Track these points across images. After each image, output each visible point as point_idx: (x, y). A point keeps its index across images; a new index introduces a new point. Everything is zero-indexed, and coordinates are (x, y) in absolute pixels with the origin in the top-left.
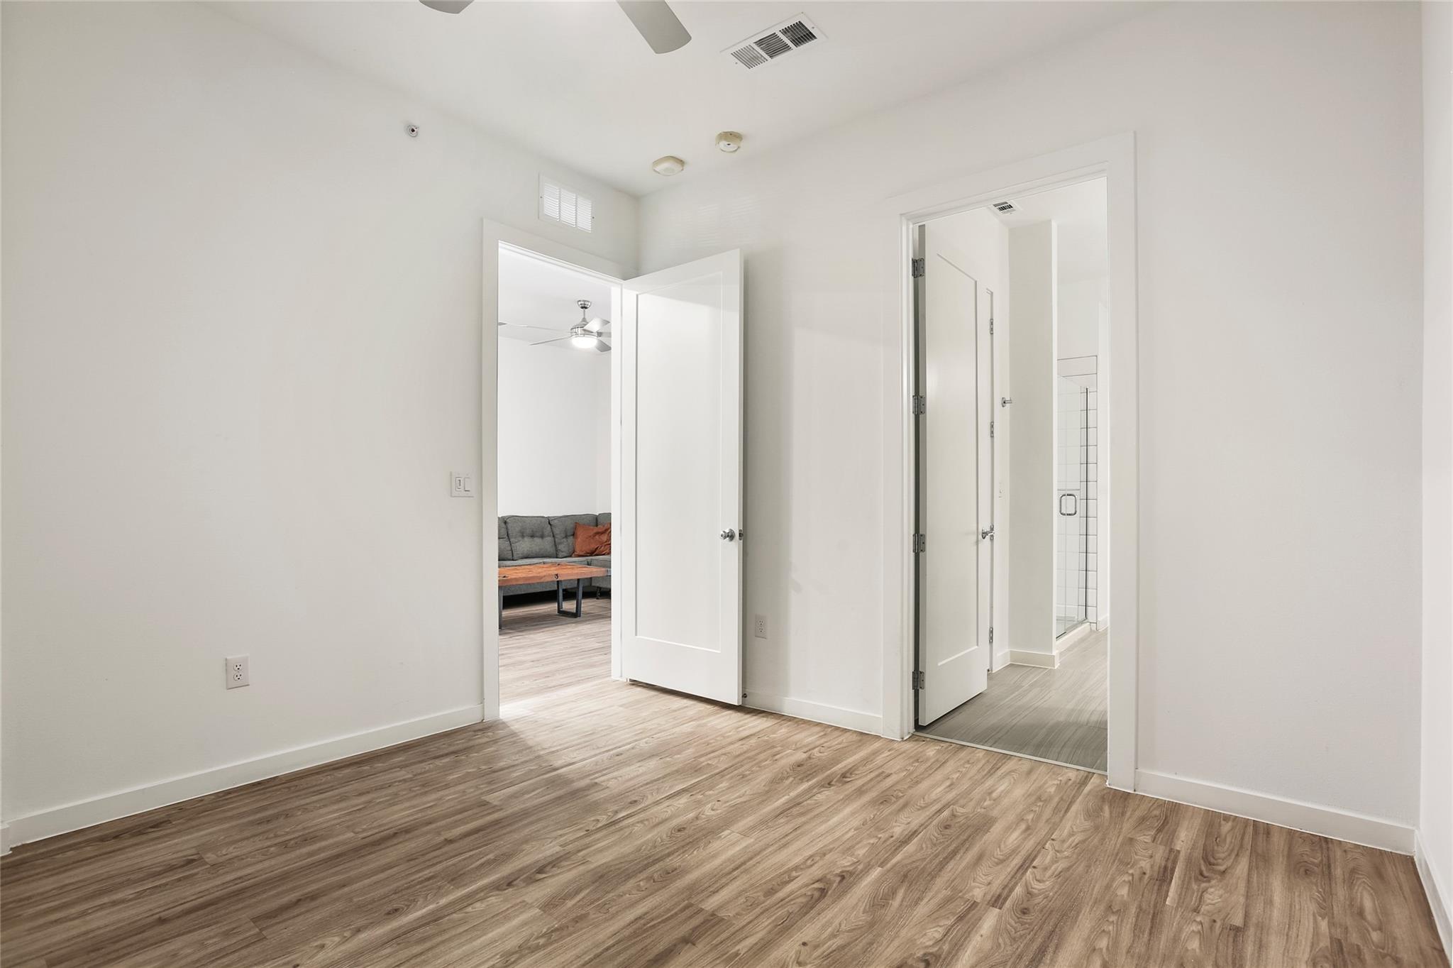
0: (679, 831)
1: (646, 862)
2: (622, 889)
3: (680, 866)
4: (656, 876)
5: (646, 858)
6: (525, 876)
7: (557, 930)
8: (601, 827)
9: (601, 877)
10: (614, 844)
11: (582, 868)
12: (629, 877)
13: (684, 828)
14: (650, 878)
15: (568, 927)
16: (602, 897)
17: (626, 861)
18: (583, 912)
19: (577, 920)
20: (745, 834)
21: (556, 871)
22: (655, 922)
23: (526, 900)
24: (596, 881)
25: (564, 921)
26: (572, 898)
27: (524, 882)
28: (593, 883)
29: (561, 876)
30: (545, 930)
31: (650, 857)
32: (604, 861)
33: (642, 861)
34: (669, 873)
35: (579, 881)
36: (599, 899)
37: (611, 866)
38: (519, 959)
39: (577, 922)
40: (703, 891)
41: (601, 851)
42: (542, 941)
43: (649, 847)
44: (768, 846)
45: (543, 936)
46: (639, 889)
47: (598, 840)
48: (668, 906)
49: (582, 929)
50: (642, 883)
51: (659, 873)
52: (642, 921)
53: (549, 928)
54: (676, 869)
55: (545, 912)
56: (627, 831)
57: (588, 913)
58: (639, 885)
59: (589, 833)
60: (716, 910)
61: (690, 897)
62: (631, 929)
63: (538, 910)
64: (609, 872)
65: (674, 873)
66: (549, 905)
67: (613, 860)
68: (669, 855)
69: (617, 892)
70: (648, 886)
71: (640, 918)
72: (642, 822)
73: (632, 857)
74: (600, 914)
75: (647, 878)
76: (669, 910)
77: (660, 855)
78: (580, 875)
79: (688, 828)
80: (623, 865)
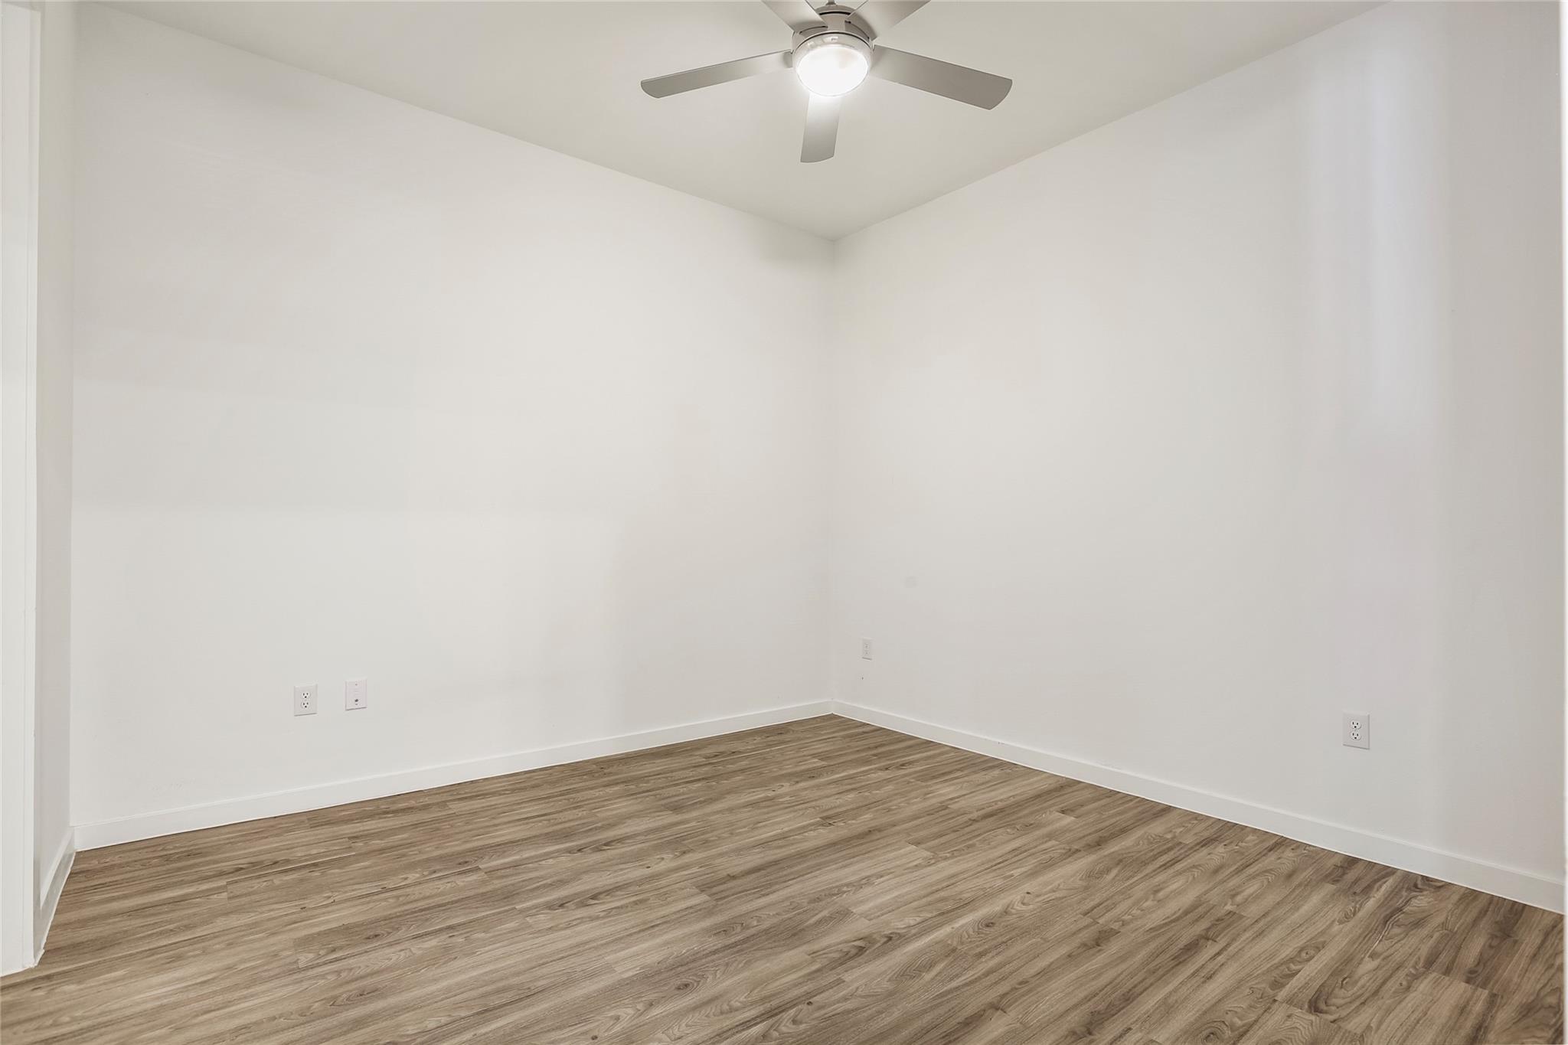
0: (686, 985)
1: (744, 946)
2: (775, 920)
3: (710, 937)
4: (739, 929)
5: (742, 950)
6: (877, 946)
7: (834, 895)
8: (791, 1008)
9: (794, 935)
10: (777, 976)
11: (816, 946)
12: (766, 931)
13: (679, 989)
14: (745, 928)
15: (825, 895)
16: (795, 916)
17: (765, 949)
18: (813, 905)
19: (819, 900)
20: (609, 968)
21: (845, 948)
22: (753, 891)
23: (868, 922)
24: (801, 931)
25: (829, 900)
26: (824, 917)
27: (874, 939)
28: (803, 929)
29: (838, 940)
30: (845, 895)
31: (737, 952)
32: (792, 953)
33: (748, 948)
34: (724, 931)
35: (818, 933)
36: (799, 914)
37: (784, 945)
38: (861, 880)
39: (818, 898)
40: (700, 910)
41: (794, 968)
42: (845, 889)
43: (735, 965)
44: (596, 948)
45: (845, 892)
46: (759, 919)
47: (795, 985)
48: (738, 901)
49: (815, 893)
50: (755, 923)
51: (734, 932)
52: (763, 893)
53: (841, 896)
54: (715, 934)
55: (847, 909)
56: (756, 995)
57: (808, 903)
58: (758, 921)
59: (807, 999)
60: (698, 894)
61: (715, 906)
62: (774, 888)
63: (854, 911)
64: (786, 939)
65: (718, 931)
66: (844, 914)
67: (781, 953)
68: (714, 952)
69: (781, 918)
70: (751, 920)
71: (764, 895)
72: (732, 1010)
73: (758, 954)
74: (799, 902)
75: (748, 929)
76: (738, 898)
77: (726, 952)
78: (818, 938)
79: (674, 987)
80: (770, 946)
